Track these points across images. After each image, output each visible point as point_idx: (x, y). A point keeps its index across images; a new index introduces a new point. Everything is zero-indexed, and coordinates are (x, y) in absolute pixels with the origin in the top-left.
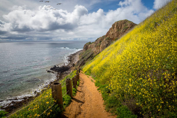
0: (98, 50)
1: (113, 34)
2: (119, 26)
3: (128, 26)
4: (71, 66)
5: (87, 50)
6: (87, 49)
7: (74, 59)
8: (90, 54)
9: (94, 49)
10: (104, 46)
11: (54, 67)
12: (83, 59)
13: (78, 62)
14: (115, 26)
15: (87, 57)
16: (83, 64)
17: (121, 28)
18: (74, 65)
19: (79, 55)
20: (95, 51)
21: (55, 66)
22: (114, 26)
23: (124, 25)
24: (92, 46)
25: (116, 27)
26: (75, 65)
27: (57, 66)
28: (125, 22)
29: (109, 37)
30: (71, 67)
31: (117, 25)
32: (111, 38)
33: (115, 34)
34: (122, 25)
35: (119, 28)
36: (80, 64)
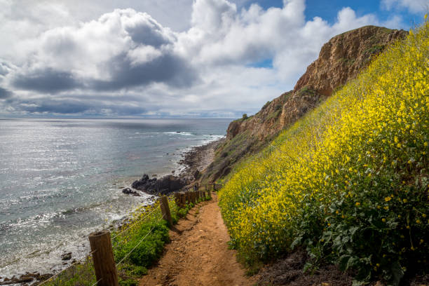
0: (272, 131)
1: (324, 76)
2: (348, 48)
3: (384, 44)
4: (189, 178)
5: (237, 137)
6: (237, 133)
7: (199, 160)
8: (247, 144)
9: (259, 130)
10: (294, 116)
11: (143, 180)
12: (226, 159)
13: (212, 166)
14: (334, 50)
15: (235, 153)
16: (225, 171)
17: (355, 54)
18: (197, 175)
19: (216, 149)
20: (263, 135)
21: (146, 178)
22: (330, 50)
23: (369, 40)
24: (250, 125)
25: (338, 52)
26: (201, 175)
27: (151, 178)
28: (369, 32)
29: (312, 87)
30: (191, 180)
31: (340, 46)
32: (317, 91)
33: (332, 76)
34: (357, 44)
35: (346, 53)
36: (217, 171)
